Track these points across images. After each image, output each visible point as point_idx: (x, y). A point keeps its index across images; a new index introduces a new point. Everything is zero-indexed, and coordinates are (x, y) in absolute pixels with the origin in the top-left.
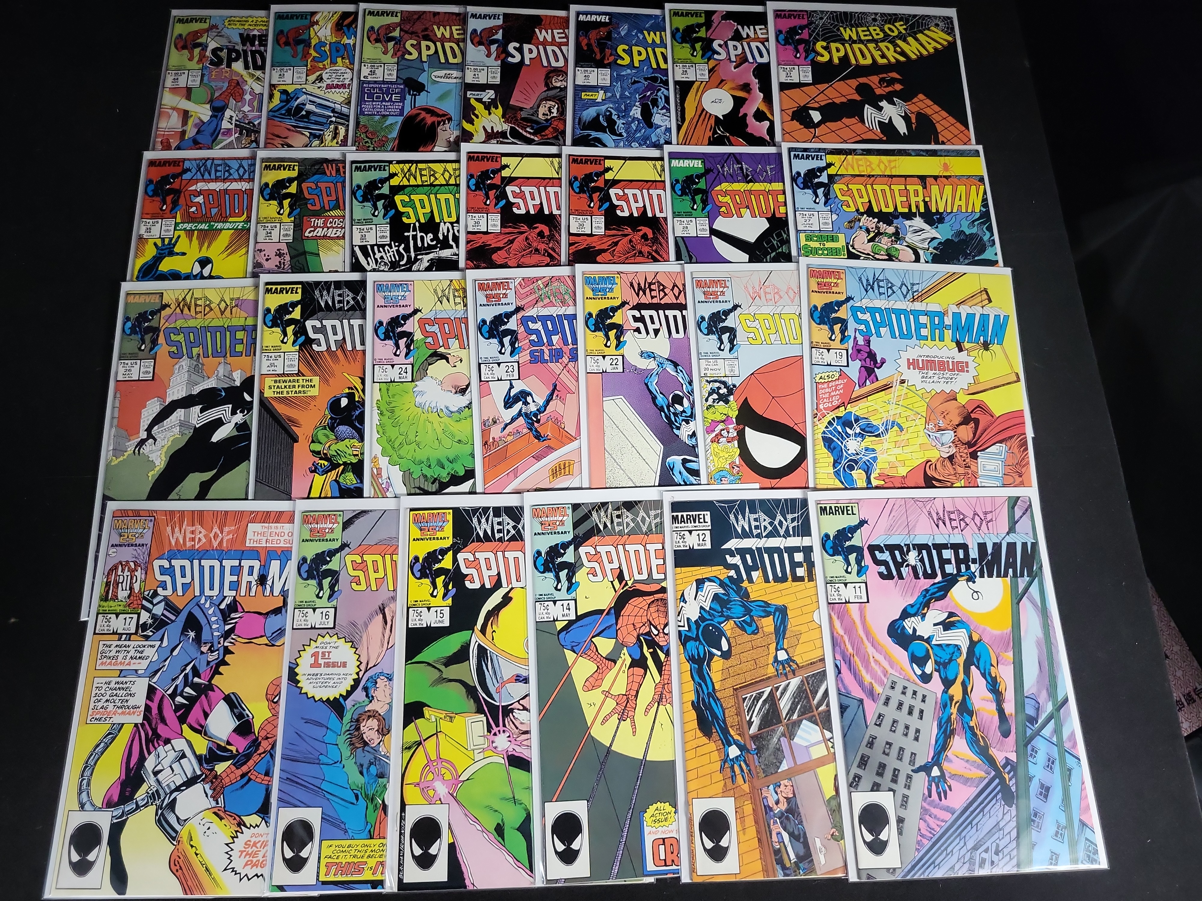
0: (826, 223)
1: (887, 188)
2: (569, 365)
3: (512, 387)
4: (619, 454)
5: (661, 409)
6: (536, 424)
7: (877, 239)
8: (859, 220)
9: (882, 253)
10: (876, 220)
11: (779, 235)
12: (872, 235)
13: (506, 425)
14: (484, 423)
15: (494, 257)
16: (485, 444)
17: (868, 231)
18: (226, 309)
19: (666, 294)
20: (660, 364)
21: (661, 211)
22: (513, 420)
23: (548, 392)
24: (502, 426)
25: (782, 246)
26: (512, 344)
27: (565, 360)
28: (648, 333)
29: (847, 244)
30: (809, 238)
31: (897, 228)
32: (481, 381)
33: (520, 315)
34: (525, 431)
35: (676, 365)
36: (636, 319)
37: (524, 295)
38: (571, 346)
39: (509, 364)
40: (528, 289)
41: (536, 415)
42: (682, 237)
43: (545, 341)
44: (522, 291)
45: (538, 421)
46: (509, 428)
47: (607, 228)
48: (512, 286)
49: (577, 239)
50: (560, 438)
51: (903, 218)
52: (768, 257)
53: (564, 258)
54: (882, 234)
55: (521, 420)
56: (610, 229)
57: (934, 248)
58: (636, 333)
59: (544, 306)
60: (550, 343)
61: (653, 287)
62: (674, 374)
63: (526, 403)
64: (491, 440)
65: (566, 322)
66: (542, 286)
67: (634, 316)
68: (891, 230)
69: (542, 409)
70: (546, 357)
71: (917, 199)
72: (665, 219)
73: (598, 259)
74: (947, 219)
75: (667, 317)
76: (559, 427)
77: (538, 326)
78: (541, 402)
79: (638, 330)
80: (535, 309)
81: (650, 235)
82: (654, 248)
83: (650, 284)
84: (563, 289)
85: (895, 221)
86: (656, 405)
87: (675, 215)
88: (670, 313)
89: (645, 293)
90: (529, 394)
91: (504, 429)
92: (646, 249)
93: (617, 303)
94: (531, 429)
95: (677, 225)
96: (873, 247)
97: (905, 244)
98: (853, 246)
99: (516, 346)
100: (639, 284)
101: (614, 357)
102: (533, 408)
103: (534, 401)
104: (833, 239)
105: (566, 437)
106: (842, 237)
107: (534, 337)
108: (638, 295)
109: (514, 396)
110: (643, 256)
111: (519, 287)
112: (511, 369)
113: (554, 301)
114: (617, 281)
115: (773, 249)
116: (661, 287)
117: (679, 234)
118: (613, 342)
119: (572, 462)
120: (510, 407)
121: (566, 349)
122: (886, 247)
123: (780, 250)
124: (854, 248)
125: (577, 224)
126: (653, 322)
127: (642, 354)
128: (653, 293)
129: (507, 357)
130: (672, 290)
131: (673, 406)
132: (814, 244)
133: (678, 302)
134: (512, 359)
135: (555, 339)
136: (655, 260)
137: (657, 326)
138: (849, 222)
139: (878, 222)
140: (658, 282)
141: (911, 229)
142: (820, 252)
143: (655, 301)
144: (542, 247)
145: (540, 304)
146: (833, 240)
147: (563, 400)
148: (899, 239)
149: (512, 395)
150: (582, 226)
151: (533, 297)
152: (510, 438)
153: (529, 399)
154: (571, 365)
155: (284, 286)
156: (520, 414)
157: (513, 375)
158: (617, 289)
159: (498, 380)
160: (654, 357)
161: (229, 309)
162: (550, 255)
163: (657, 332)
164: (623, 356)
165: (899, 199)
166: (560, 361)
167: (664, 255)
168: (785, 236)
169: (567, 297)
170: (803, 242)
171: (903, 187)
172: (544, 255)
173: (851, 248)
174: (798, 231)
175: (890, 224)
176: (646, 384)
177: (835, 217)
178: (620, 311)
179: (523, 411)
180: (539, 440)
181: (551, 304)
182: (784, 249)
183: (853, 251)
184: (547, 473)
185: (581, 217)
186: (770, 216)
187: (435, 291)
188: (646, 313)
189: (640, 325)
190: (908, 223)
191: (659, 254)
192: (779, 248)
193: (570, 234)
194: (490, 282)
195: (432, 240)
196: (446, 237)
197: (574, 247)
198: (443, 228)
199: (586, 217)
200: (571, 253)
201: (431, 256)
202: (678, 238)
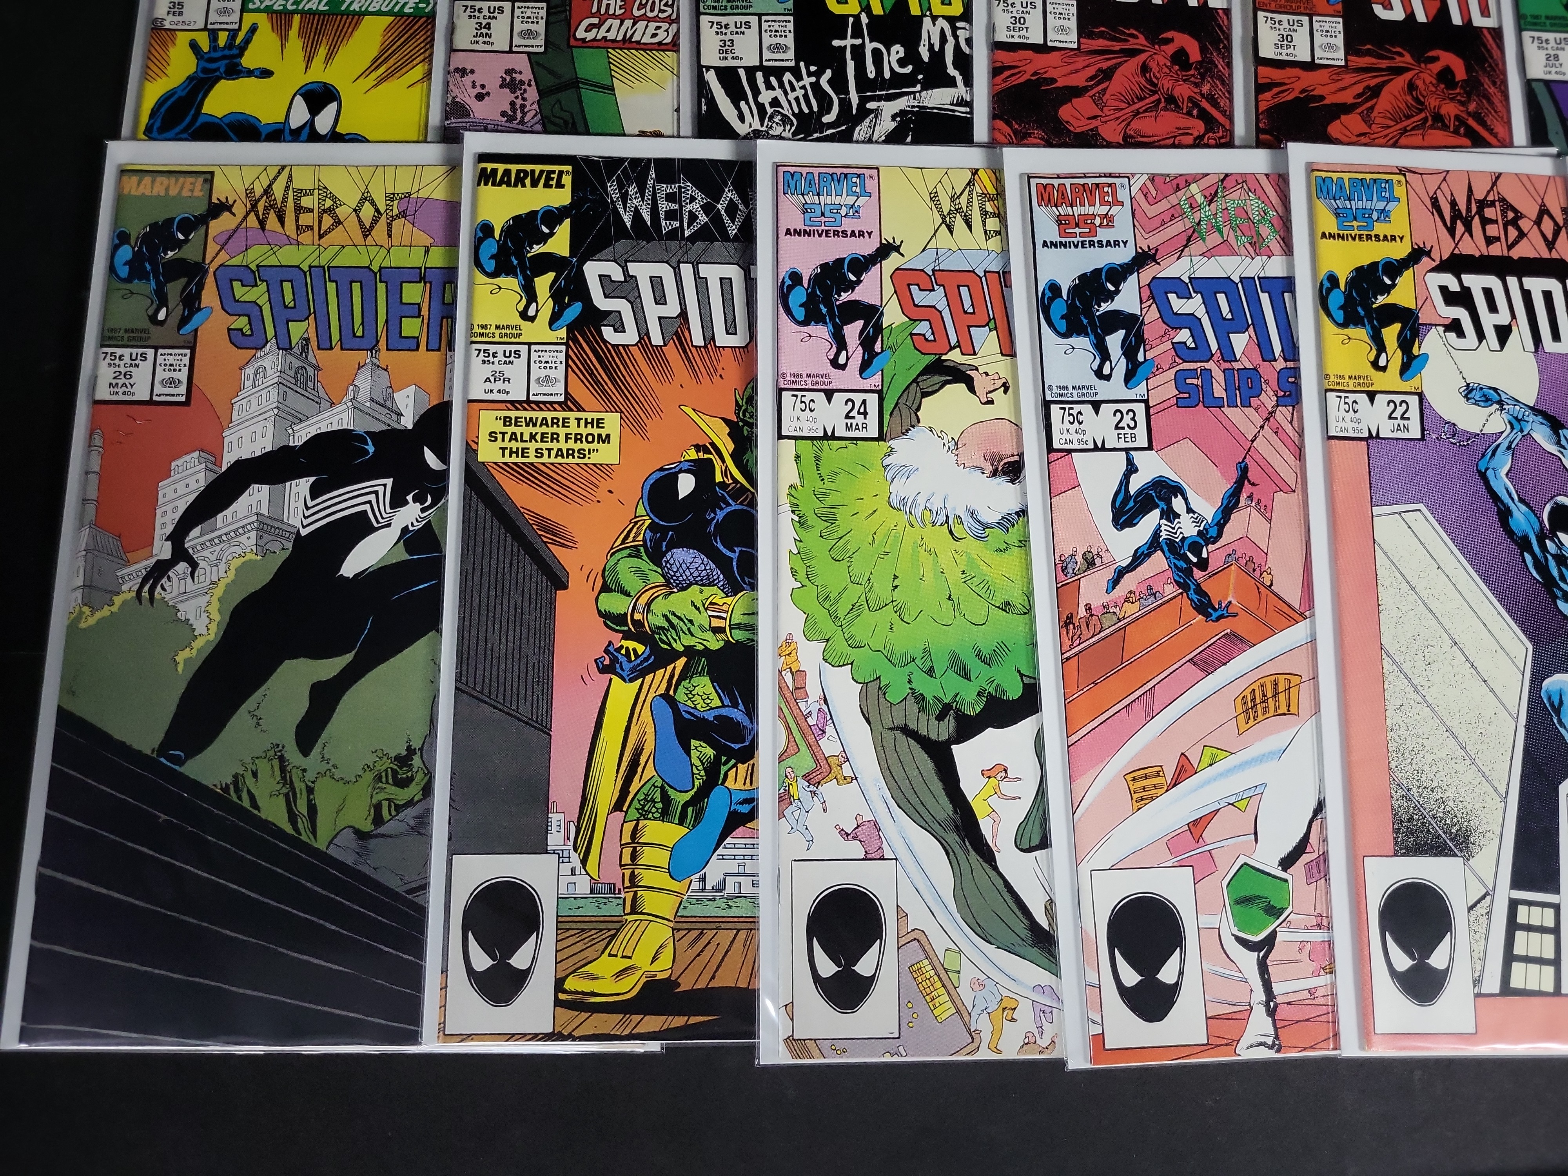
2: (1278, 416)
3: (1131, 469)
4: (1420, 663)
5: (1523, 544)
6: (1197, 574)
13: (1121, 573)
14: (1062, 566)
15: (1065, 112)
16: (1067, 622)
18: (375, 221)
19: (1522, 235)
20: (1516, 422)
21: (1485, 12)
22: (1139, 558)
23: (1225, 486)
24: (1109, 573)
26: (1130, 352)
27: (1268, 399)
28: (1481, 335)
32: (1050, 449)
33: (1148, 273)
34: (1171, 590)
35: (1555, 425)
36: (1450, 298)
37: (1157, 222)
38: (1280, 364)
39: (1124, 407)
40: (1164, 205)
41: (1196, 548)
42: (1547, 83)
43: (1214, 347)
44: (1151, 211)
45: (1203, 564)
46: (1129, 582)
47: (1349, 49)
48: (1123, 195)
49: (1276, 74)
50: (1261, 613)
53: (1241, 126)
55: (1158, 562)
56: (1358, 53)
58: (1452, 336)
59: (1207, 254)
60: (1227, 353)
61: (1489, 213)
62: (1553, 449)
63: (1170, 515)
64: (1082, 613)
65: (1265, 298)
66: (1199, 198)
67: (1444, 289)
69: (1213, 532)
70: (1219, 391)
72: (1497, 33)
73: (1334, 129)
75: (1527, 296)
76: (1259, 585)
77: (1194, 306)
78: (1208, 511)
79: (1455, 327)
80: (1185, 260)
81: (1460, 74)
82: (1472, 107)
83: (1483, 204)
84: (1254, 206)
86: (1510, 533)
87: (1523, 23)
88: (1536, 285)
89: (1469, 229)
90: (1177, 490)
91: (1115, 582)
92: (1450, 109)
93: (1400, 251)
94: (1184, 586)
95: (1529, 48)
99: (1140, 357)
100: (1453, 204)
101: (1398, 398)
102: (1187, 528)
103: (1189, 510)
105: (1279, 611)
107: (1184, 336)
108: (1452, 231)
109: (1139, 493)
110: (1445, 127)
111: (1141, 199)
112: (1127, 419)
113: (1232, 239)
114: (1400, 191)
116: (1511, 215)
117: (1535, 72)
118: (1394, 357)
119: (1295, 680)
120: (1130, 523)
121: (1269, 372)
125: (1275, 36)
126: (1493, 307)
127: (1468, 392)
128: (1492, 231)
129: (1115, 388)
130: (1538, 222)
131: (1553, 536)
133: (1554, 255)
134: (1131, 394)
135: (1240, 341)
136: (1478, 142)
137: (1503, 318)
140: (1503, 200)
143: (1496, 250)
144: (1183, 91)
145: (1197, 247)
147: (1265, 509)
149: (1133, 489)
150: (1286, 40)
151: (1178, 227)
152: (1131, 609)
153: (1178, 504)
154: (1283, 414)
155: (528, 167)
156: (1154, 543)
157: (1134, 437)
158: (1399, 212)
159: (1096, 449)
160: (1500, 403)
161: (383, 221)
162: (1204, 115)
163: (1503, 333)
164: (1421, 395)
166: (1254, 401)
167: (1499, 129)
169: (1265, 230)
172: (1189, 114)
176: (1483, 476)
178: (1408, 274)
179: (1164, 535)
180: (1207, 615)
181: (1225, 249)
184: (1228, 709)
185: (1284, 18)
187: (934, 197)
188: (1476, 282)
189: (1461, 313)
191: (1483, 123)
193: (1260, 62)
194: (1067, 182)
195: (902, 63)
196: (938, 56)
197: (1268, 95)
198: (930, 31)
199: (1296, 18)
200: (1262, 113)
201: (901, 104)
202: (1534, 85)
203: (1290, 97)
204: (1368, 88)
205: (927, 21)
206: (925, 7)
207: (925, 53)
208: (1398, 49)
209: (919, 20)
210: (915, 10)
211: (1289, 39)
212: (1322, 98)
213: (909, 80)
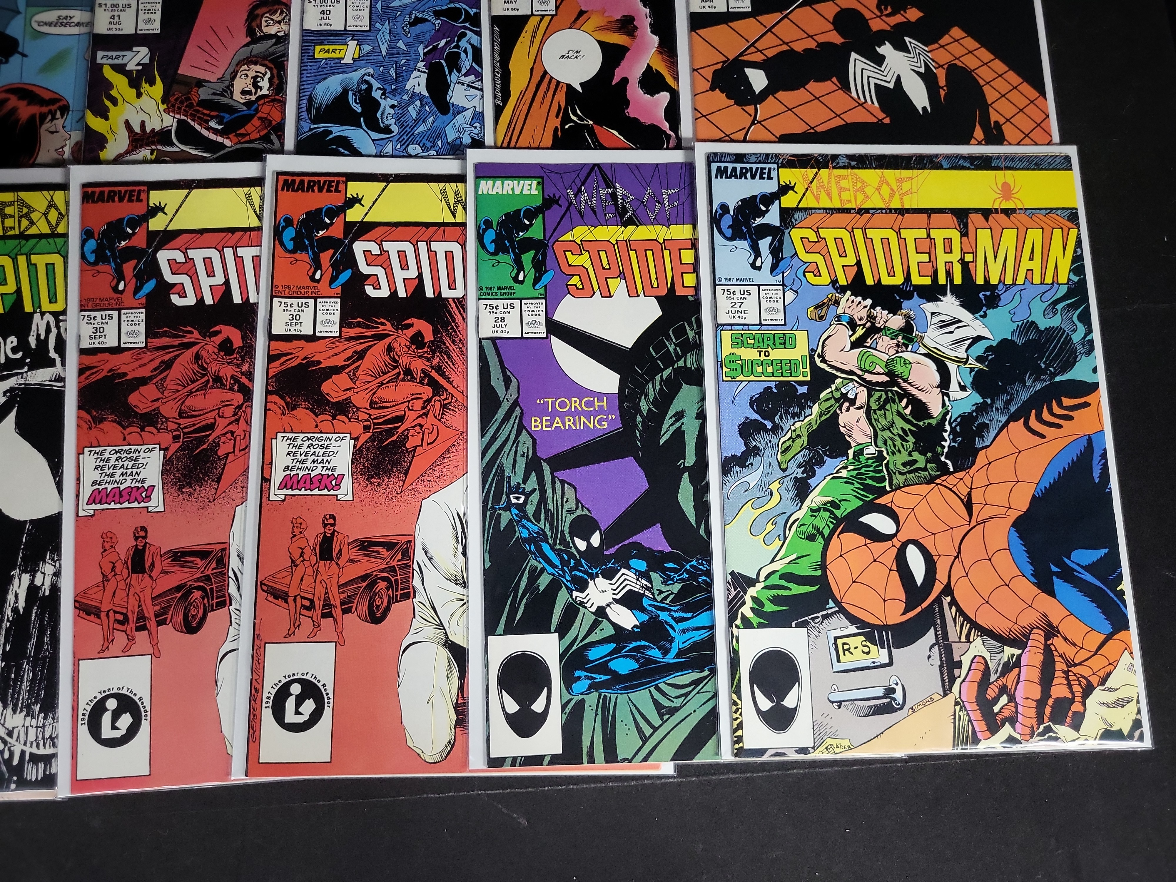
0: (772, 310)
1: (891, 234)
7: (869, 342)
8: (837, 303)
9: (878, 369)
10: (869, 302)
11: (680, 332)
12: (860, 332)
15: (132, 397)
17: (852, 325)
21: (453, 287)
25: (684, 355)
29: (813, 351)
30: (739, 342)
31: (908, 317)
47: (345, 322)
49: (285, 347)
51: (921, 296)
52: (658, 378)
54: (878, 330)
56: (350, 326)
57: (979, 359)
68: (896, 322)
71: (949, 258)
72: (463, 302)
73: (328, 388)
74: (1005, 298)
81: (428, 336)
82: (435, 362)
85: (906, 304)
87: (481, 293)
92: (418, 365)
95: (484, 314)
96: (861, 356)
97: (922, 350)
98: (822, 356)
104: (785, 343)
106: (801, 337)
110: (413, 379)
115: (669, 361)
117: (487, 332)
122: (885, 357)
123: (681, 363)
124: (824, 361)
125: (286, 317)
132: (749, 354)
138: (817, 307)
139: (873, 306)
141: (936, 320)
142: (760, 369)
144: (227, 372)
146: (784, 345)
148: (911, 340)
150: (295, 318)
162: (243, 389)
165: (915, 258)
167: (454, 378)
168: (691, 334)
170: (727, 349)
171: (923, 233)
173: (818, 361)
174: (718, 327)
175: (894, 309)
177: (790, 296)
182: (690, 361)
183: (823, 366)
185: (295, 302)
186: (663, 292)
190: (929, 307)
191: (443, 374)
192: (679, 358)
193: (272, 338)
195: (14, 350)
196: (43, 344)
197: (277, 364)
198: (39, 324)
199: (304, 301)
200: (272, 377)
201: (12, 382)
202: (484, 342)
203: (295, 364)
204: (355, 352)
205: (37, 316)
206: (36, 306)
207: (33, 342)
208: (382, 320)
209: (31, 315)
210: (28, 308)
211: (298, 317)
212: (319, 362)
213: (18, 364)
